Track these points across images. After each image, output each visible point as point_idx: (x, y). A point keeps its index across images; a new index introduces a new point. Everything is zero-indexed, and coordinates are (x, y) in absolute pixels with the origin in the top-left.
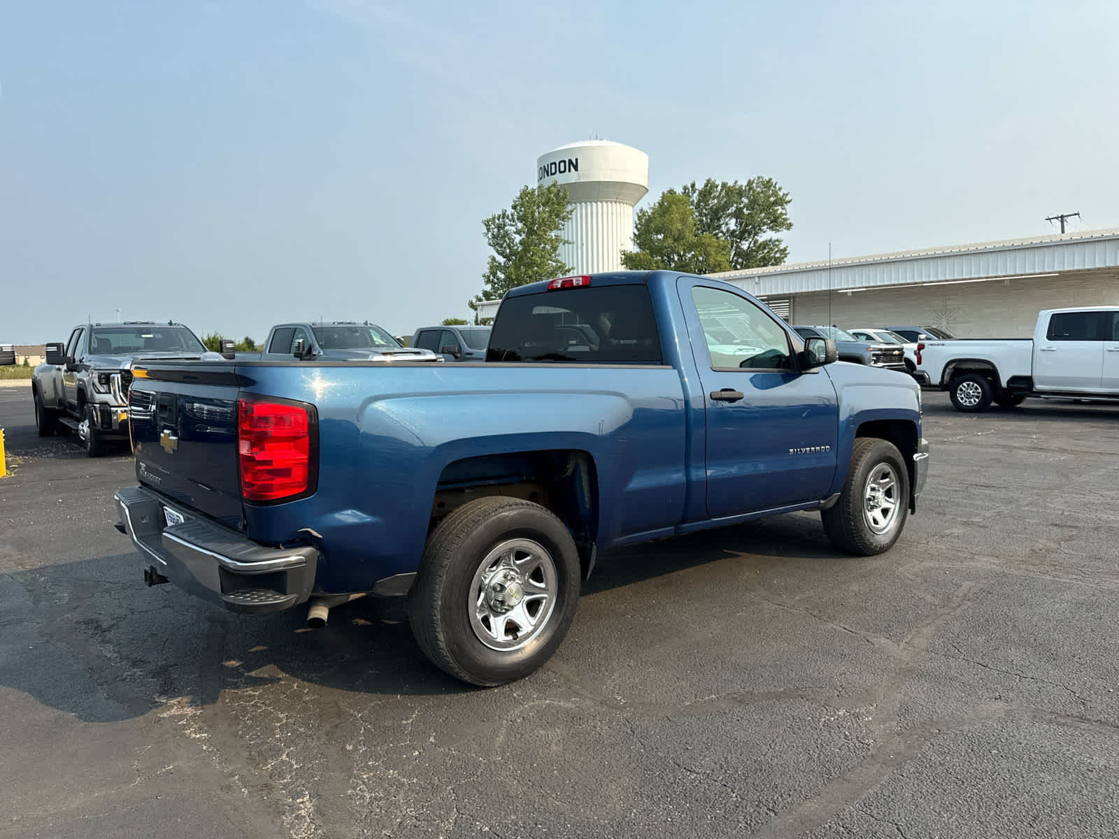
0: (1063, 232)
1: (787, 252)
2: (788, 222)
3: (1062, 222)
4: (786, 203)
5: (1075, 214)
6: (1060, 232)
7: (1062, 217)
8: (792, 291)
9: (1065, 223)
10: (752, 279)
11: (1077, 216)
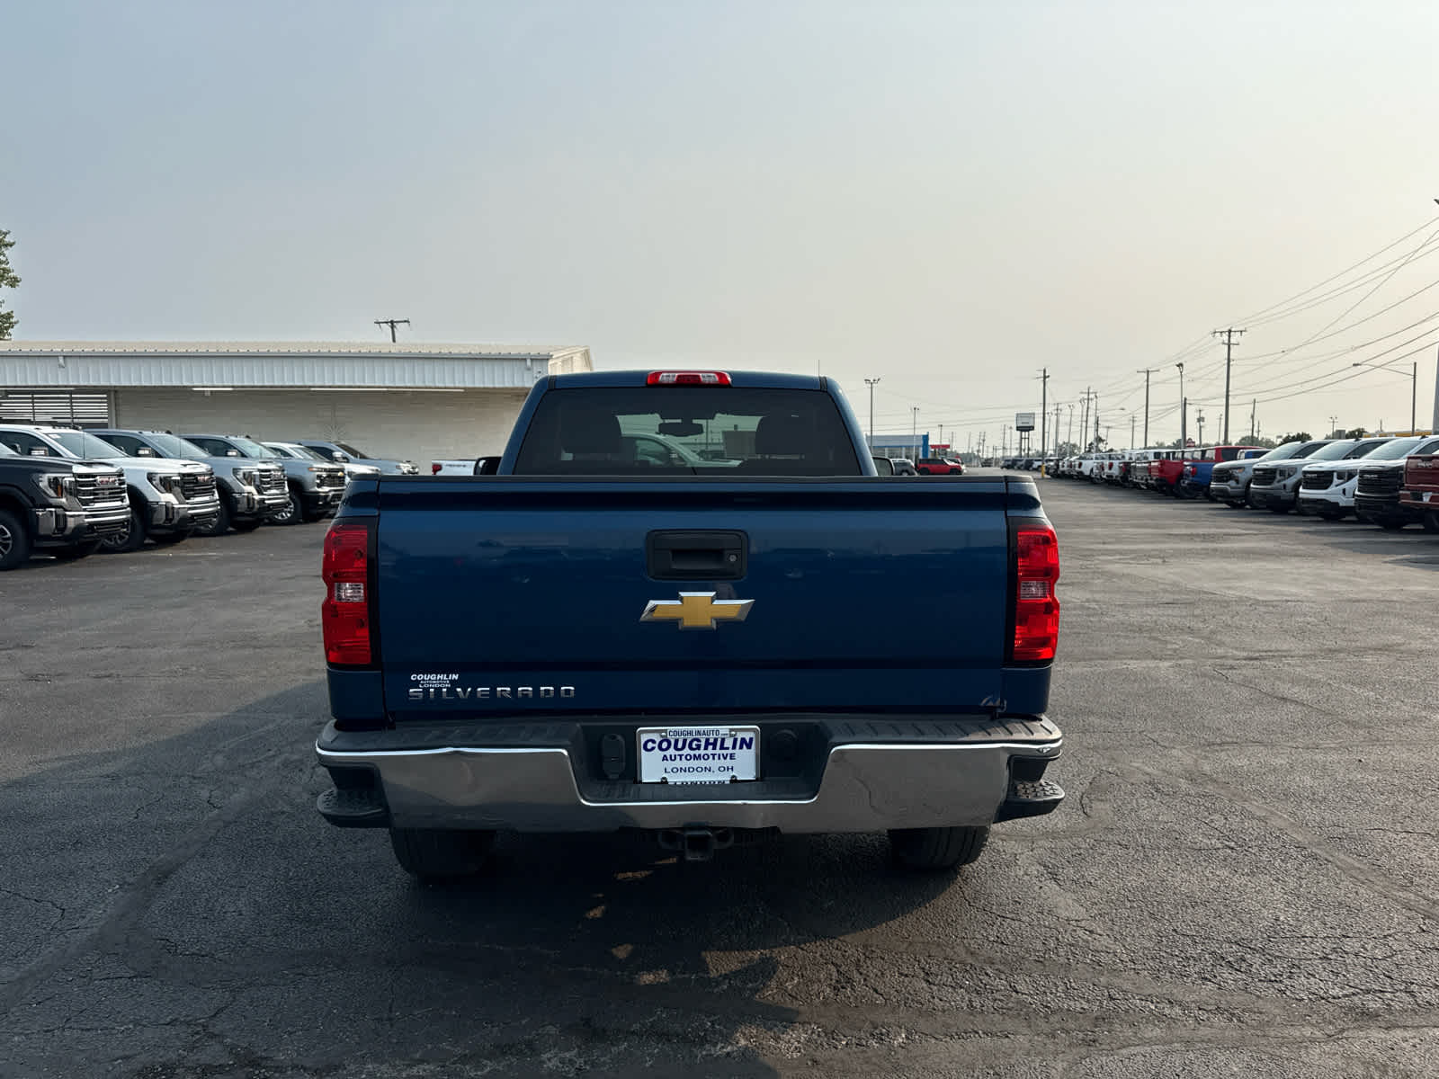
0: (394, 341)
1: (13, 320)
2: (11, 274)
3: (393, 327)
4: (6, 245)
5: (405, 321)
6: (391, 340)
7: (392, 322)
8: (113, 383)
9: (395, 330)
10: (53, 360)
11: (406, 324)
